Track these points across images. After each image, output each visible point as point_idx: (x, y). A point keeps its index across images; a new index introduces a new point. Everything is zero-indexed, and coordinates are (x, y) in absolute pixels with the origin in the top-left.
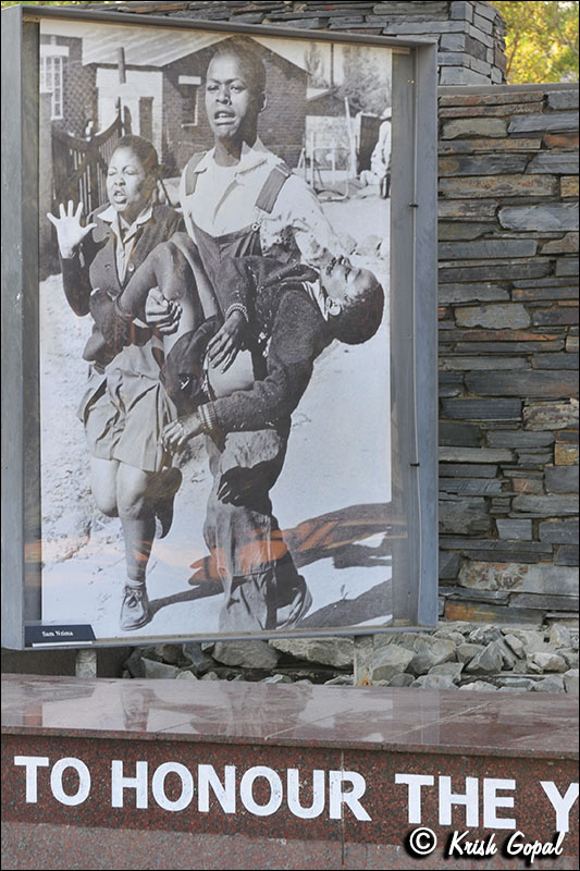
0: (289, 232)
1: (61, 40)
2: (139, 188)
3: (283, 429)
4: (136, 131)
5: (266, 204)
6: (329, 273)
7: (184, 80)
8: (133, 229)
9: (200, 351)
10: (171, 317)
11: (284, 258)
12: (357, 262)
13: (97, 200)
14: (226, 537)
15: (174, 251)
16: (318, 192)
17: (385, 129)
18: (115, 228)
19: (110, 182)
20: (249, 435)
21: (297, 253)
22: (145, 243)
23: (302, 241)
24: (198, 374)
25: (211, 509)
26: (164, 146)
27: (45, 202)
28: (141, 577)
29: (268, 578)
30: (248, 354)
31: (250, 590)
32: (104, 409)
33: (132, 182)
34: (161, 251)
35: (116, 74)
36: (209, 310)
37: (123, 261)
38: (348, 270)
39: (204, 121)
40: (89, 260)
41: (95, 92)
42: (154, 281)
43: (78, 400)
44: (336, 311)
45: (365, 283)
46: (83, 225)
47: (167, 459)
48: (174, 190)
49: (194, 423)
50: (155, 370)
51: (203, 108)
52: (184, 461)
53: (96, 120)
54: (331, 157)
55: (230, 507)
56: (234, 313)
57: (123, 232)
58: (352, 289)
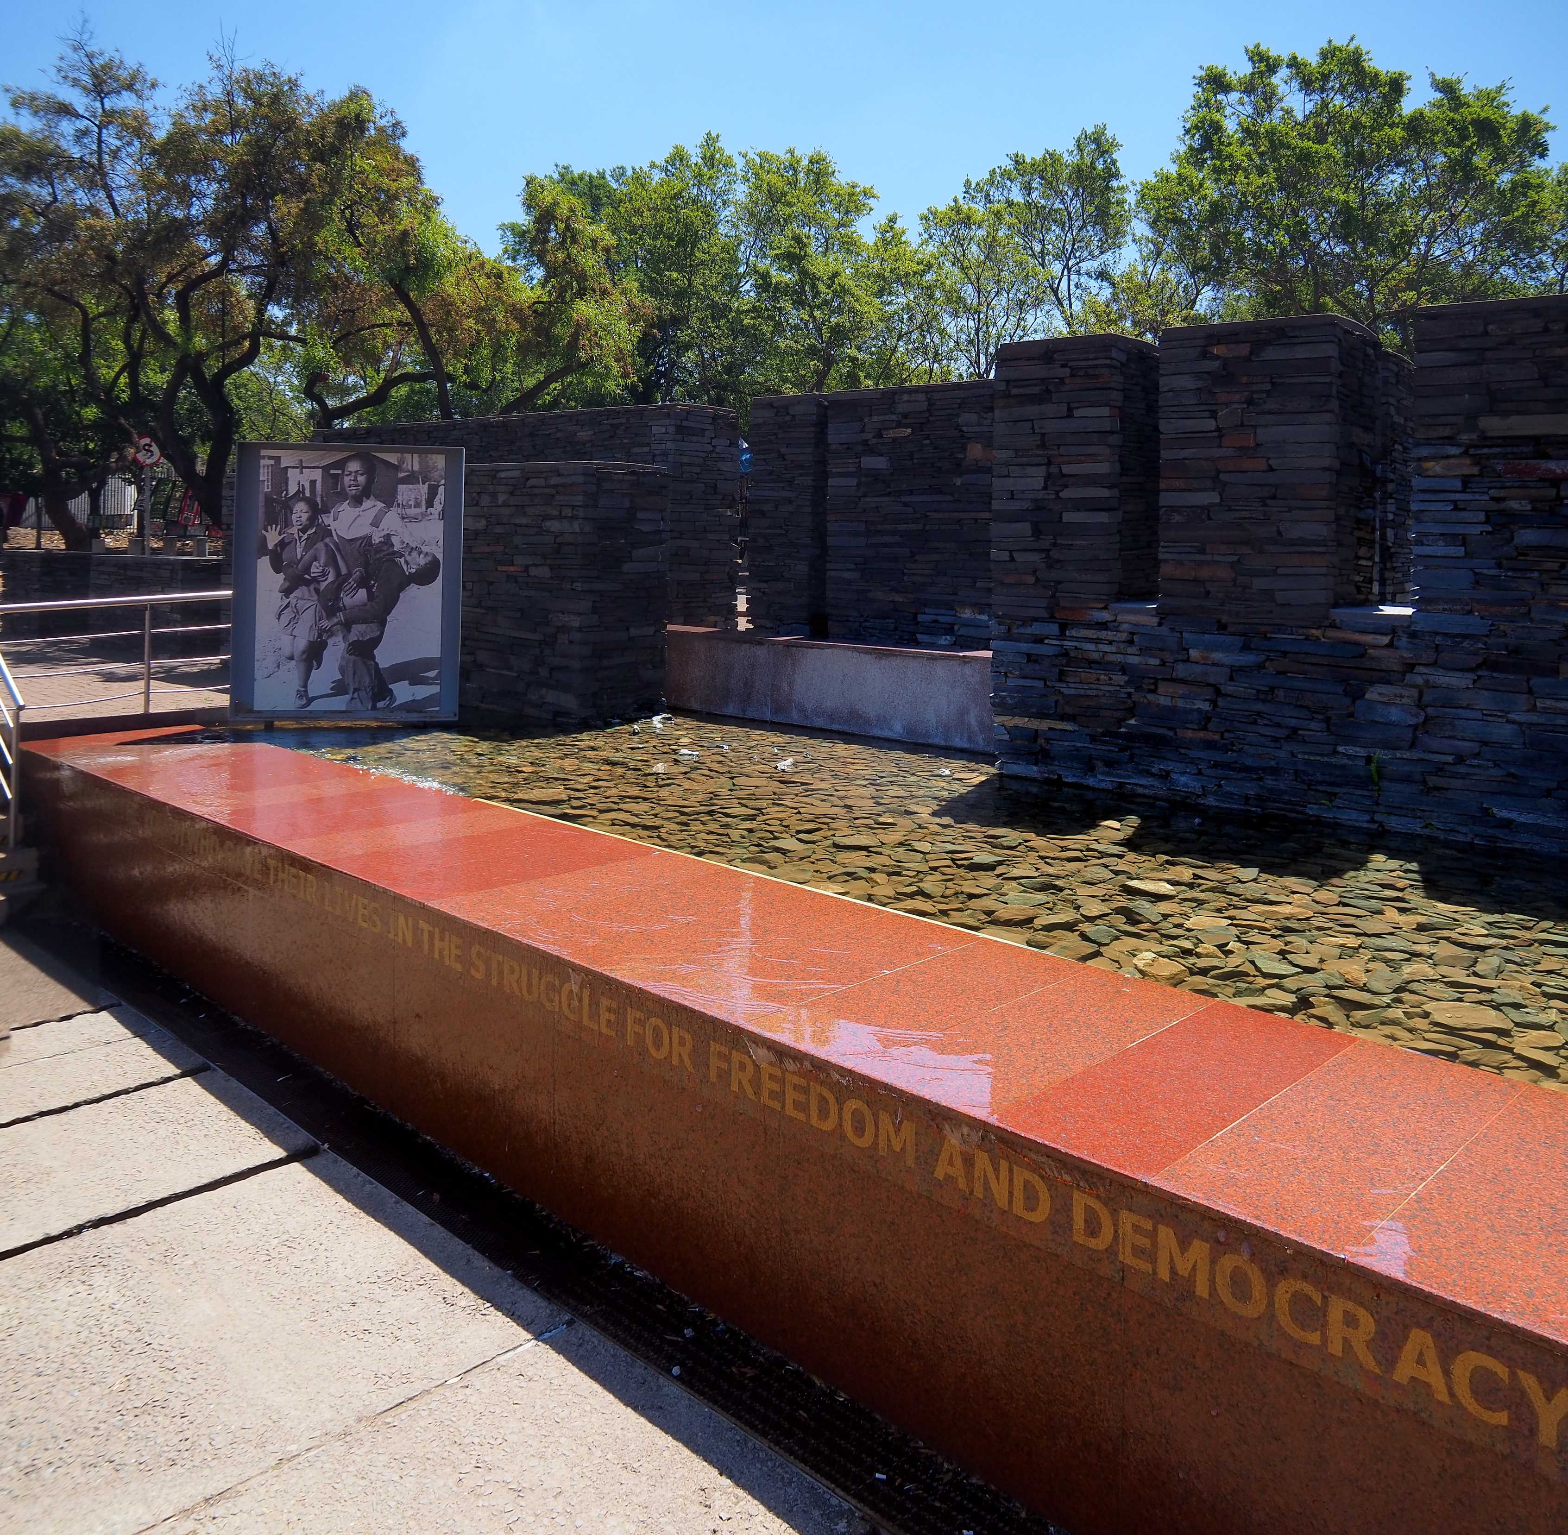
0: (388, 537)
1: (270, 458)
2: (308, 519)
3: (383, 624)
4: (308, 494)
5: (375, 524)
6: (410, 554)
7: (332, 472)
8: (305, 536)
9: (339, 588)
10: (324, 574)
11: (385, 548)
12: (425, 549)
13: (287, 524)
14: (350, 670)
15: (327, 545)
16: (403, 518)
17: (441, 489)
18: (296, 536)
19: (294, 517)
20: (364, 626)
21: (393, 545)
22: (311, 542)
23: (393, 539)
24: (338, 598)
25: (343, 658)
26: (322, 500)
27: (260, 526)
28: (305, 686)
29: (373, 688)
30: (364, 590)
31: (363, 694)
32: (287, 615)
33: (305, 517)
34: (320, 545)
35: (298, 470)
36: (344, 571)
37: (299, 551)
38: (420, 553)
39: (343, 489)
40: (283, 549)
41: (287, 479)
42: (315, 559)
43: (276, 609)
44: (413, 571)
45: (429, 558)
46: (280, 534)
47: (320, 636)
48: (327, 520)
49: (335, 620)
50: (316, 597)
51: (343, 483)
52: (329, 637)
53: (287, 490)
54: (412, 503)
55: (353, 657)
56: (357, 573)
57: (300, 538)
58: (422, 561)
